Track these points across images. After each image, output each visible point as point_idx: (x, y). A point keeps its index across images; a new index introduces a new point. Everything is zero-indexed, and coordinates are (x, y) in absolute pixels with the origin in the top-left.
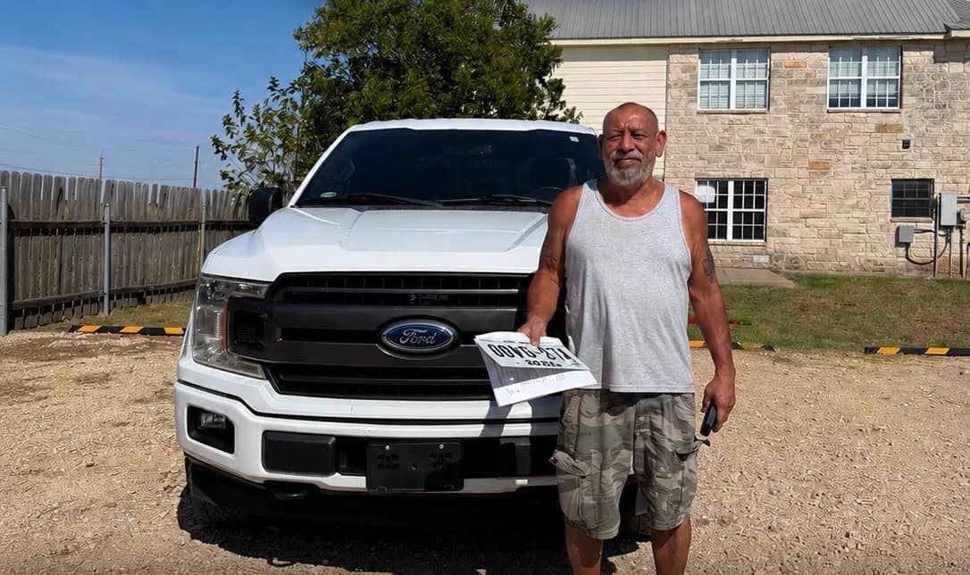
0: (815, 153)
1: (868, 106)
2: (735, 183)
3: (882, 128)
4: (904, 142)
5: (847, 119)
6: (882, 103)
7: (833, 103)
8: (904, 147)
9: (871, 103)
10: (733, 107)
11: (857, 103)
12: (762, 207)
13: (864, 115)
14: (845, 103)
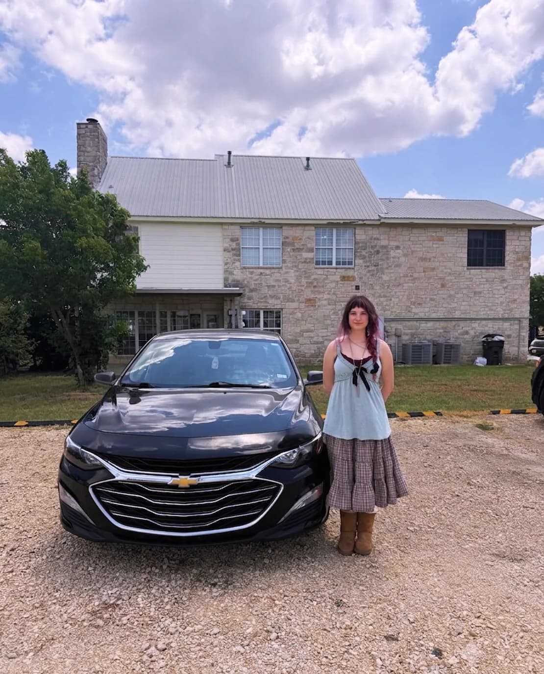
0: (308, 294)
1: (337, 265)
2: (264, 312)
3: (344, 278)
4: (356, 286)
5: (326, 273)
6: (344, 263)
7: (318, 263)
8: (356, 289)
9: (338, 263)
10: (261, 265)
11: (330, 263)
12: (280, 327)
13: (335, 270)
14: (324, 263)
